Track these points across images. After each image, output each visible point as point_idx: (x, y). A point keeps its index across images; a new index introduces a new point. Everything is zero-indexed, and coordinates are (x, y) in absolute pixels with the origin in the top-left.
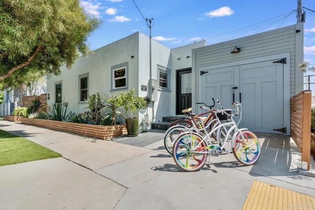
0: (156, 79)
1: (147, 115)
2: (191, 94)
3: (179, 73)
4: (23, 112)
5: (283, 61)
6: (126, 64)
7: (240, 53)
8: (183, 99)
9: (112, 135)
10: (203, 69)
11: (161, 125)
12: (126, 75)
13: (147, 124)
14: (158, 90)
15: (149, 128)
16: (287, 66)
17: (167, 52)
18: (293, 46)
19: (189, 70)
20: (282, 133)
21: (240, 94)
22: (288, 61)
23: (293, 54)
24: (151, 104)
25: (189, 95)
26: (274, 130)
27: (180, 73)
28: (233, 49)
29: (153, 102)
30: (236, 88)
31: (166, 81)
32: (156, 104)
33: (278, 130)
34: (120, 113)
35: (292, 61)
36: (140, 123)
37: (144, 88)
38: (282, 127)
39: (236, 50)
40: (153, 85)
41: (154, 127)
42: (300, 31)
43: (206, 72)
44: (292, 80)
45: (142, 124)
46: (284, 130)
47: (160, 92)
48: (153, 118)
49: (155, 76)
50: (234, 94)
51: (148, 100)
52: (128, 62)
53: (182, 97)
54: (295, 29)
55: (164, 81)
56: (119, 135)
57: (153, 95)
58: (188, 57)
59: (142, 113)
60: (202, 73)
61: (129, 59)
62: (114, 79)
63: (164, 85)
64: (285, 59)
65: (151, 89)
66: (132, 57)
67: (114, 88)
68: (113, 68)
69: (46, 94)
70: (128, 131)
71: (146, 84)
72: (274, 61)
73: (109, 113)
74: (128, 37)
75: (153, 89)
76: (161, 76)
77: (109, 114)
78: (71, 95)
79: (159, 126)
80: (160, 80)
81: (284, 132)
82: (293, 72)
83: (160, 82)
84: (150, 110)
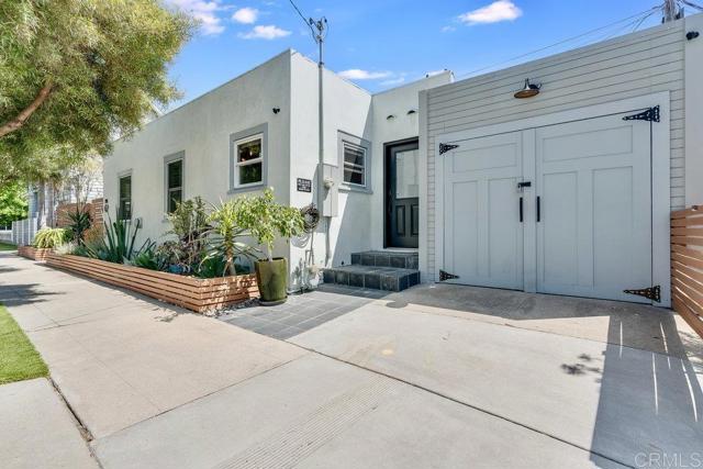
0: (335, 164)
1: (312, 250)
2: (417, 199)
3: (390, 150)
4: (54, 238)
5: (651, 115)
6: (263, 128)
7: (537, 98)
8: (400, 211)
9: (221, 299)
10: (447, 139)
11: (346, 275)
12: (262, 154)
13: (310, 272)
14: (340, 190)
15: (315, 282)
16: (661, 128)
17: (364, 100)
18: (678, 75)
19: (413, 143)
20: (649, 301)
21: (538, 198)
22: (664, 114)
23: (677, 95)
24: (321, 223)
25: (414, 202)
26: (628, 292)
27: (394, 150)
28: (519, 87)
29: (329, 218)
30: (528, 184)
31: (360, 169)
32: (336, 224)
33: (637, 292)
34: (243, 245)
35: (677, 115)
36: (293, 269)
37: (304, 186)
38: (647, 285)
39: (528, 88)
40: (326, 177)
41: (329, 279)
42: (697, 35)
43: (452, 147)
44: (677, 163)
45: (298, 273)
46: (653, 293)
47: (346, 195)
48: (328, 257)
49: (334, 158)
50: (521, 199)
51: (314, 214)
52: (266, 124)
53: (397, 207)
54: (684, 30)
55: (354, 168)
56: (238, 300)
57: (326, 203)
58: (412, 112)
59: (299, 245)
60: (445, 148)
61: (268, 116)
62: (237, 164)
63: (355, 178)
64: (657, 108)
65: (322, 188)
66: (276, 111)
67: (237, 184)
68: (234, 137)
69: (102, 199)
70: (260, 290)
71: (310, 175)
72: (627, 115)
73: (218, 245)
74: (267, 63)
75: (327, 188)
76: (348, 157)
77: (219, 249)
78: (149, 200)
79: (340, 277)
80: (345, 166)
81: (653, 298)
82: (678, 143)
83: (345, 172)
84: (318, 238)
